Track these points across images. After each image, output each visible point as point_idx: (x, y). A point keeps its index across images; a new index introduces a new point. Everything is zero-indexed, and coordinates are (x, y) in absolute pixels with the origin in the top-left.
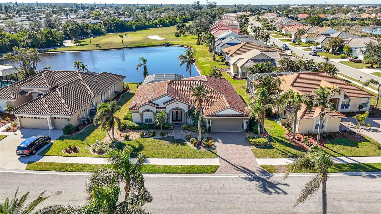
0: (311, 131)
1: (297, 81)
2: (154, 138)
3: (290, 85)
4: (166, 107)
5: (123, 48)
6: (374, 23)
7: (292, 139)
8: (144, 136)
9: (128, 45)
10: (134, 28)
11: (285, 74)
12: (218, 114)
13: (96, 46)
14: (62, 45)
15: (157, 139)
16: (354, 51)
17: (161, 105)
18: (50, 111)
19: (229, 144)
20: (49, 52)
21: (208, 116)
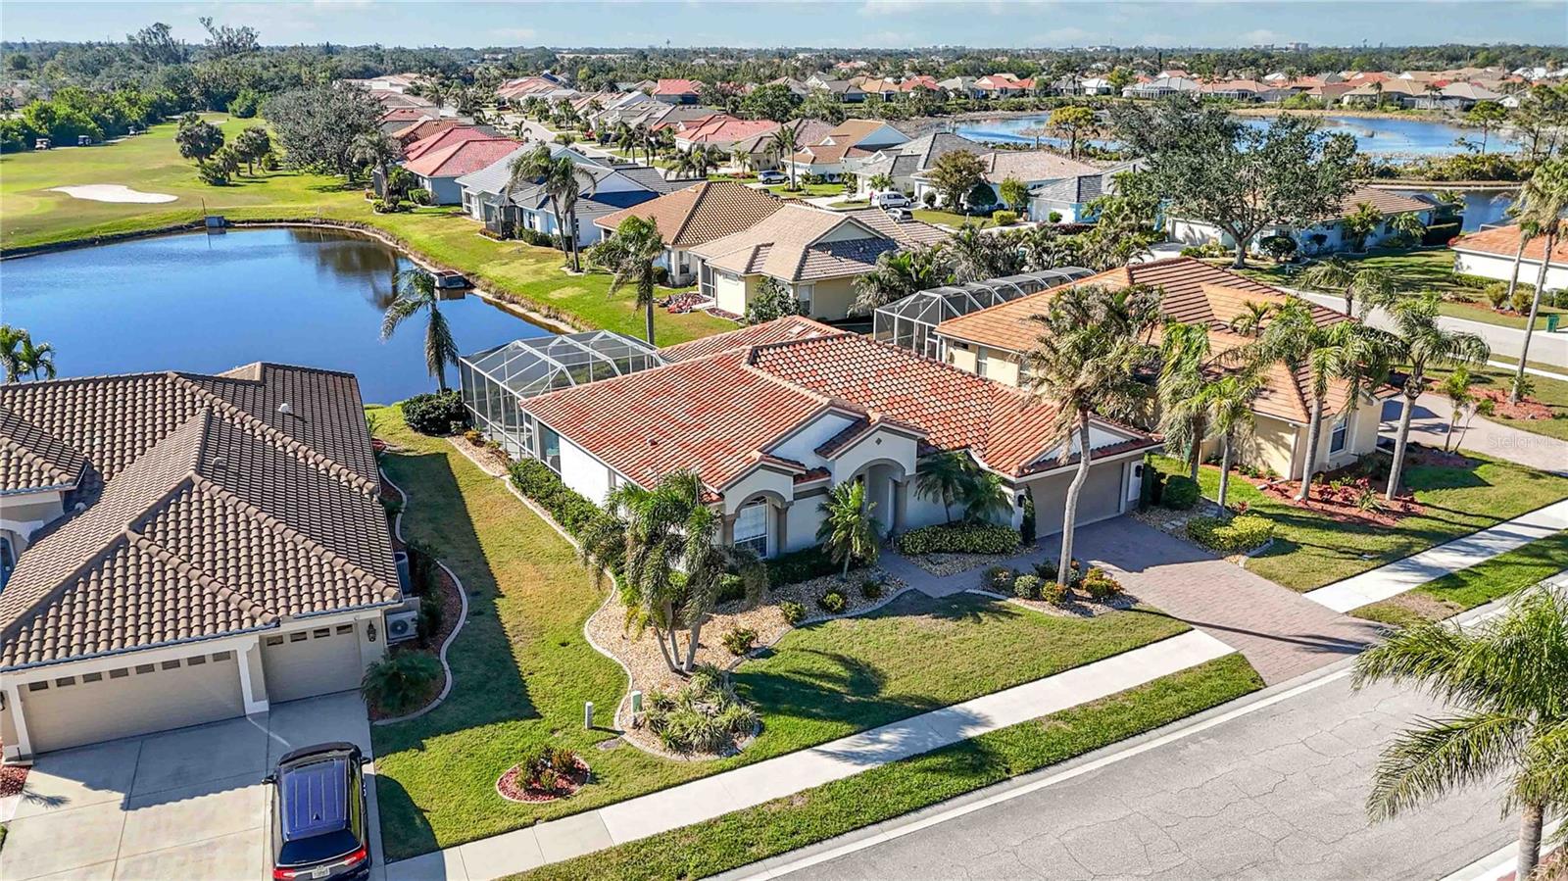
2: (856, 618)
4: (834, 465)
6: (919, 110)
7: (1305, 502)
12: (1052, 455)
15: (868, 616)
16: (1037, 196)
17: (813, 462)
18: (259, 603)
19: (1152, 568)
21: (1026, 470)
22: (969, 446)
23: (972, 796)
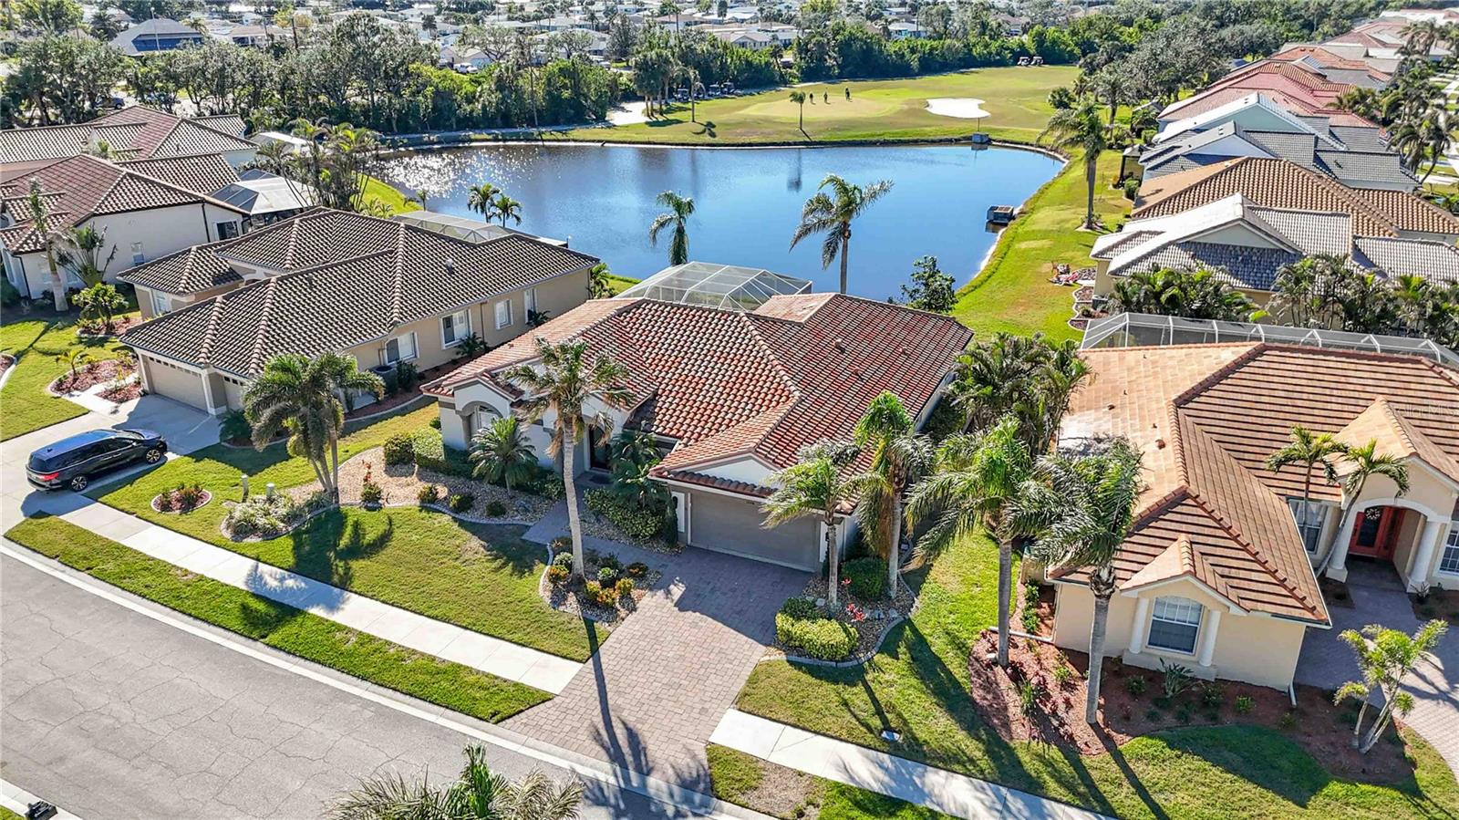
0: (1123, 651)
3: (1175, 396)
5: (795, 144)
7: (992, 664)
8: (433, 501)
9: (820, 132)
10: (915, 64)
12: (712, 472)
13: (703, 128)
14: (601, 118)
15: (462, 524)
18: (210, 352)
19: (698, 614)
20: (543, 140)
21: (666, 473)
22: (681, 438)
23: (226, 633)
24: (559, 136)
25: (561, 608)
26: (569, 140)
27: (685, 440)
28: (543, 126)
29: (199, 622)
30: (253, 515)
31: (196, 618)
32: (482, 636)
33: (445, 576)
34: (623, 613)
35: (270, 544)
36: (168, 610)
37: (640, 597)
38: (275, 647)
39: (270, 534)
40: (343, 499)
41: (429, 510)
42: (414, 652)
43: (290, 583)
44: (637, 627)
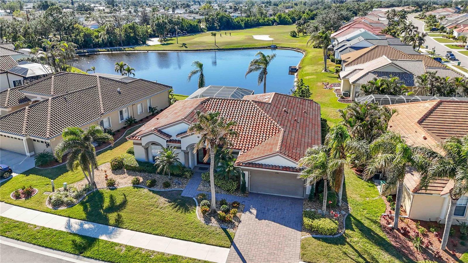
0: (437, 218)
1: (433, 114)
2: (150, 191)
3: (417, 120)
4: (182, 140)
7: (392, 229)
8: (138, 184)
9: (222, 46)
11: (420, 99)
12: (260, 162)
13: (182, 45)
15: (154, 192)
17: (174, 138)
18: (27, 130)
19: (267, 221)
20: (126, 51)
21: (241, 164)
22: (241, 149)
23: (63, 253)
24: (132, 49)
25: (210, 224)
26: (135, 51)
27: (243, 150)
28: (125, 46)
29: (48, 249)
30: (61, 197)
31: (46, 247)
32: (181, 241)
33: (155, 215)
34: (236, 223)
35: (71, 209)
36: (32, 245)
37: (240, 216)
38: (88, 257)
39: (70, 205)
40: (98, 187)
41: (137, 187)
42: (154, 252)
43: (86, 226)
44: (245, 229)
